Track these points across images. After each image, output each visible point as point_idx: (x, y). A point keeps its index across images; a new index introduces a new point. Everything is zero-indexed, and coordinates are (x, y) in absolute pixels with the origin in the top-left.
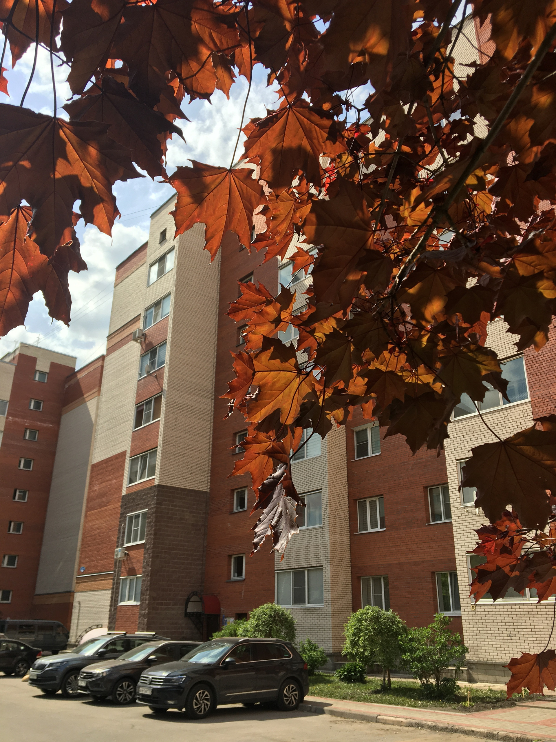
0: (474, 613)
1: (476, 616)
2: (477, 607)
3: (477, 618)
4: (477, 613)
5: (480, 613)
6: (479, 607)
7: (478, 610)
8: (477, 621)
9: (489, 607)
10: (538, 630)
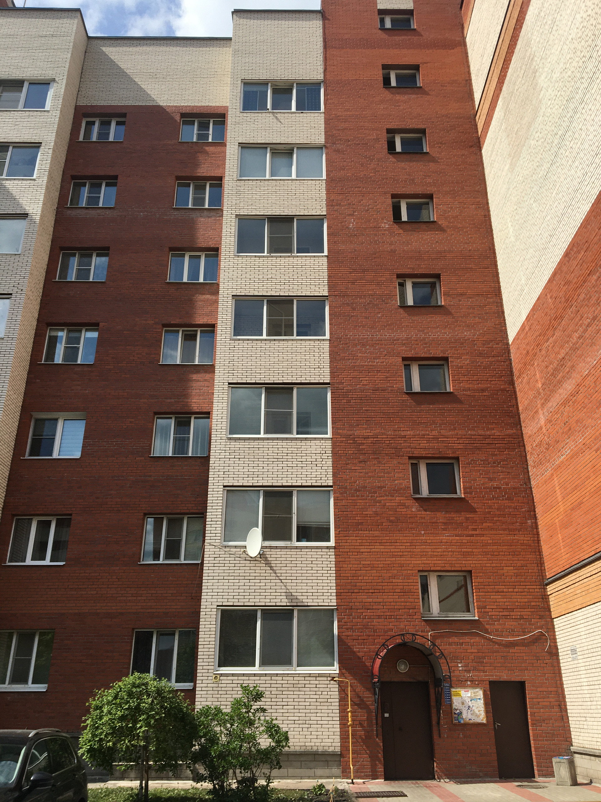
0: (217, 685)
1: (220, 689)
2: (222, 678)
3: (220, 692)
4: (220, 685)
5: (225, 685)
6: (225, 678)
7: (223, 682)
8: (219, 696)
9: (240, 678)
10: (304, 707)
